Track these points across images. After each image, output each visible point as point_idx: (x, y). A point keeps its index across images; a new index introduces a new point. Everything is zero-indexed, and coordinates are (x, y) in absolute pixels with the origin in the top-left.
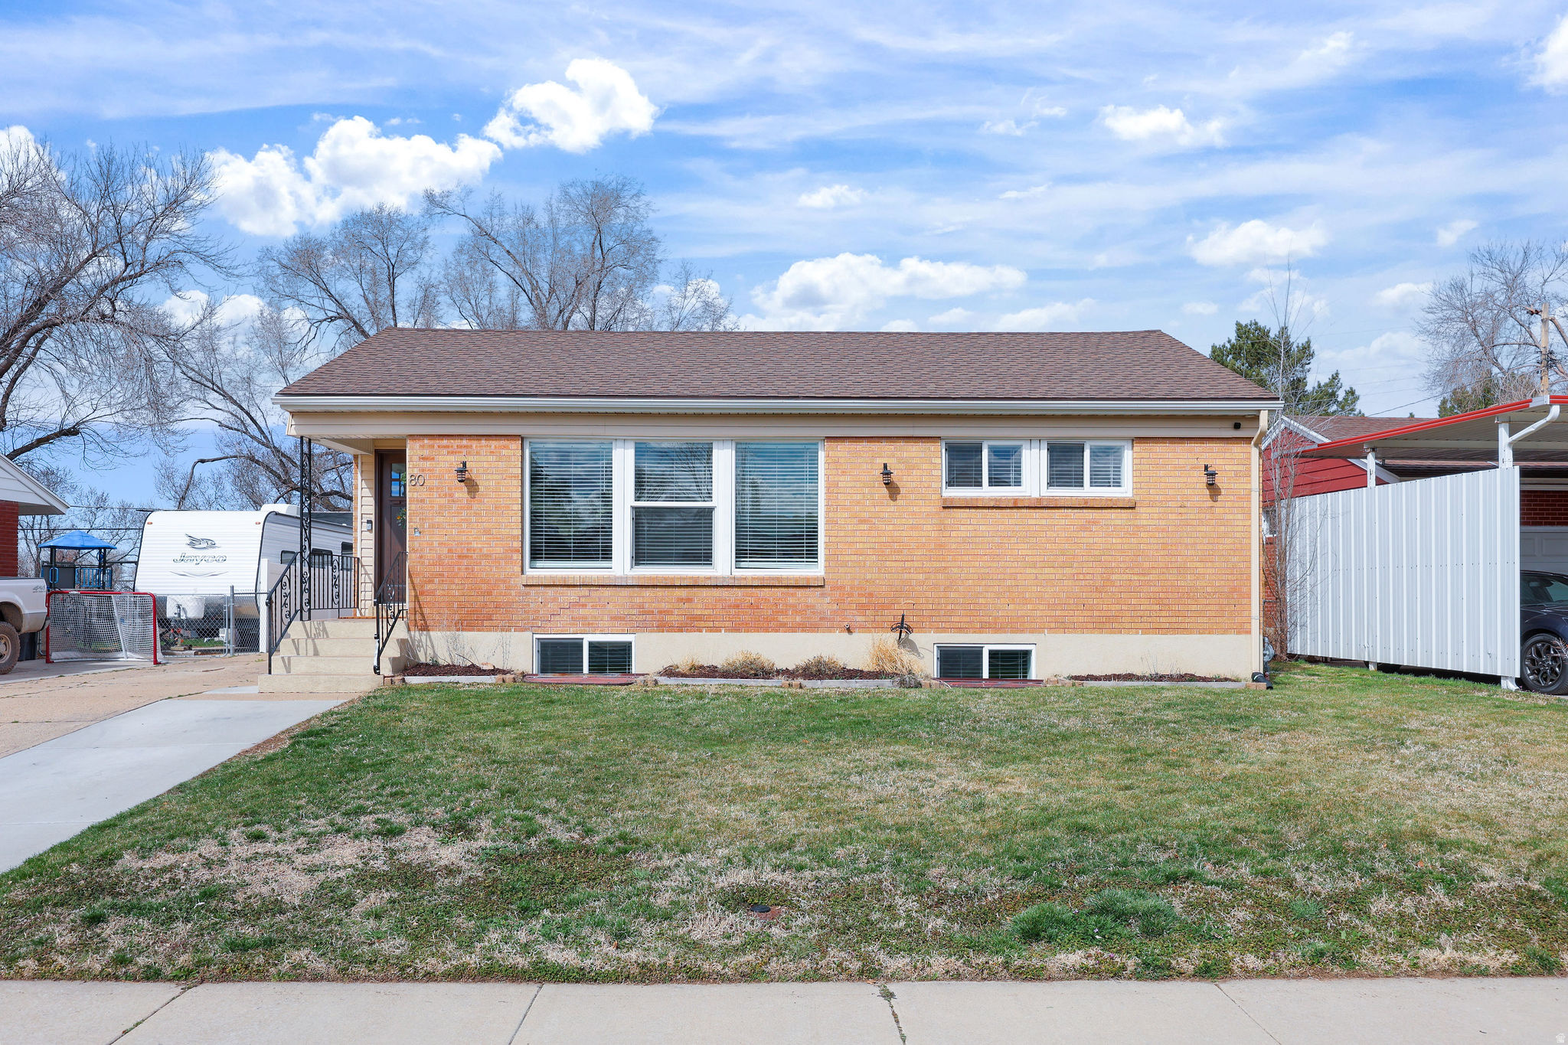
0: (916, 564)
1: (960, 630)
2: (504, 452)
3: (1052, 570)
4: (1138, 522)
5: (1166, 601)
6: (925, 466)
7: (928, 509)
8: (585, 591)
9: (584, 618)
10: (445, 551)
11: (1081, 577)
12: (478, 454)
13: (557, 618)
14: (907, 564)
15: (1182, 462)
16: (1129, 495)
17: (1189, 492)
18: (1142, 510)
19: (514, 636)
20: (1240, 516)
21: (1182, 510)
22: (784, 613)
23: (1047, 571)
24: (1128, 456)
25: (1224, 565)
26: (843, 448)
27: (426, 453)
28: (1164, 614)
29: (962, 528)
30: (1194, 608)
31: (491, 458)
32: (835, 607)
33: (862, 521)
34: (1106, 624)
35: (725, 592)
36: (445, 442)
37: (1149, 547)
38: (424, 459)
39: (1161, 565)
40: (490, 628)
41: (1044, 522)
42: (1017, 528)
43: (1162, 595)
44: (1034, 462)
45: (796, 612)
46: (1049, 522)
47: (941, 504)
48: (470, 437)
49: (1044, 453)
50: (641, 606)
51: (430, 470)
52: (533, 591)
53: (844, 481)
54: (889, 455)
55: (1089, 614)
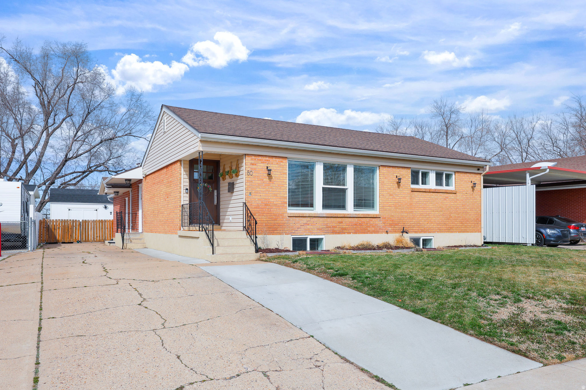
0: (405, 210)
1: (416, 232)
2: (282, 164)
4: (457, 198)
5: (463, 223)
6: (407, 177)
7: (408, 192)
8: (308, 219)
9: (309, 229)
10: (260, 202)
11: (444, 215)
12: (272, 164)
13: (300, 229)
14: (402, 209)
15: (466, 180)
16: (454, 189)
17: (468, 189)
18: (458, 194)
19: (285, 236)
20: (478, 198)
21: (466, 195)
22: (369, 227)
23: (436, 213)
24: (453, 177)
25: (475, 211)
26: (385, 170)
27: (253, 162)
28: (462, 226)
29: (416, 199)
30: (469, 225)
31: (276, 166)
32: (383, 225)
33: (391, 195)
34: (450, 229)
35: (352, 220)
36: (260, 158)
37: (460, 206)
38: (252, 164)
40: (277, 234)
42: (429, 199)
43: (462, 220)
44: (433, 178)
45: (373, 226)
47: (410, 190)
48: (269, 156)
49: (435, 175)
51: (255, 169)
52: (291, 219)
53: (386, 181)
54: (398, 173)
55: (446, 226)
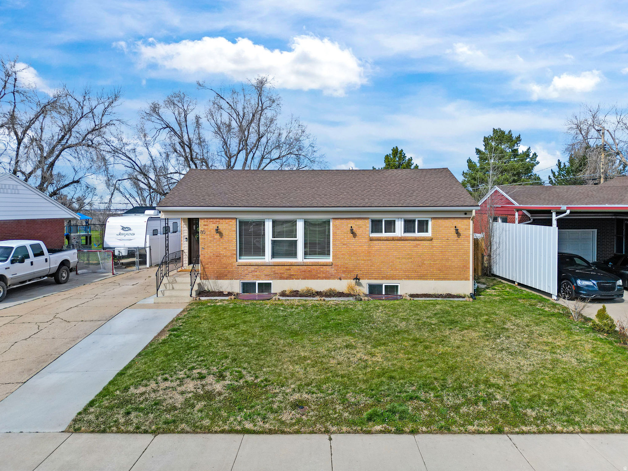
0: (361, 258)
1: (375, 279)
2: (230, 223)
3: (405, 260)
4: (433, 245)
5: (441, 270)
6: (364, 227)
7: (365, 241)
8: (257, 267)
9: (256, 275)
10: (212, 254)
11: (414, 262)
12: (222, 224)
13: (248, 275)
14: (358, 258)
15: (447, 225)
16: (430, 235)
17: (450, 235)
18: (434, 241)
19: (235, 281)
20: (466, 243)
21: (447, 241)
22: (319, 273)
23: (403, 260)
24: (430, 223)
25: (461, 258)
26: (338, 222)
27: (206, 223)
28: (441, 274)
29: (376, 246)
30: (451, 272)
31: (226, 225)
32: (336, 271)
33: (344, 244)
34: (422, 277)
35: (301, 267)
36: (211, 220)
37: (437, 252)
38: (205, 225)
39: (441, 258)
40: (226, 279)
42: (394, 247)
43: (441, 268)
44: (400, 225)
45: (323, 273)
46: (404, 244)
47: (369, 239)
48: (219, 219)
49: (403, 222)
50: (274, 271)
51: (207, 229)
52: (240, 267)
53: (338, 232)
54: (353, 223)
55: (417, 274)
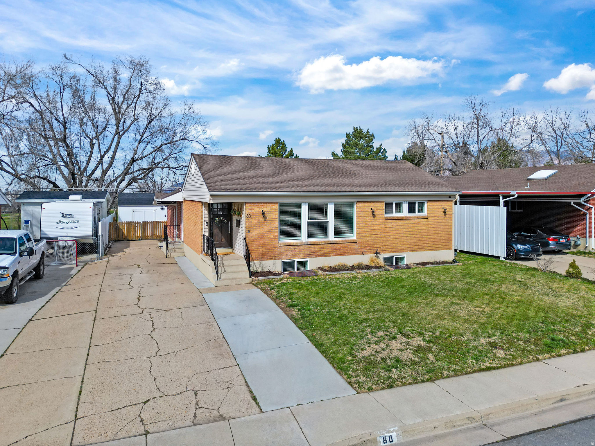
0: (379, 235)
1: (389, 252)
2: (274, 207)
3: (410, 235)
4: (428, 222)
5: (434, 242)
6: (381, 209)
7: (382, 220)
8: (296, 247)
9: (295, 255)
10: (257, 237)
11: (416, 237)
12: (266, 208)
13: (288, 255)
14: (377, 235)
15: (438, 206)
16: (426, 215)
17: (440, 214)
18: (430, 219)
19: (276, 261)
20: (450, 220)
21: (438, 219)
22: (347, 250)
23: (409, 236)
24: (426, 205)
25: (447, 232)
26: (361, 205)
27: (251, 207)
28: (434, 245)
29: (390, 225)
30: (440, 244)
31: (270, 209)
32: (360, 248)
33: (366, 224)
34: (422, 249)
35: (333, 245)
36: (257, 204)
37: (431, 228)
38: (251, 209)
39: (434, 233)
40: (270, 259)
41: (408, 223)
42: (402, 225)
43: (434, 241)
44: (405, 207)
45: (350, 249)
46: (409, 223)
47: (384, 219)
48: (264, 203)
49: (407, 205)
50: (311, 250)
51: (253, 212)
52: (282, 248)
53: (362, 213)
54: (373, 206)
55: (418, 246)
